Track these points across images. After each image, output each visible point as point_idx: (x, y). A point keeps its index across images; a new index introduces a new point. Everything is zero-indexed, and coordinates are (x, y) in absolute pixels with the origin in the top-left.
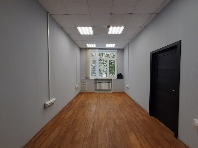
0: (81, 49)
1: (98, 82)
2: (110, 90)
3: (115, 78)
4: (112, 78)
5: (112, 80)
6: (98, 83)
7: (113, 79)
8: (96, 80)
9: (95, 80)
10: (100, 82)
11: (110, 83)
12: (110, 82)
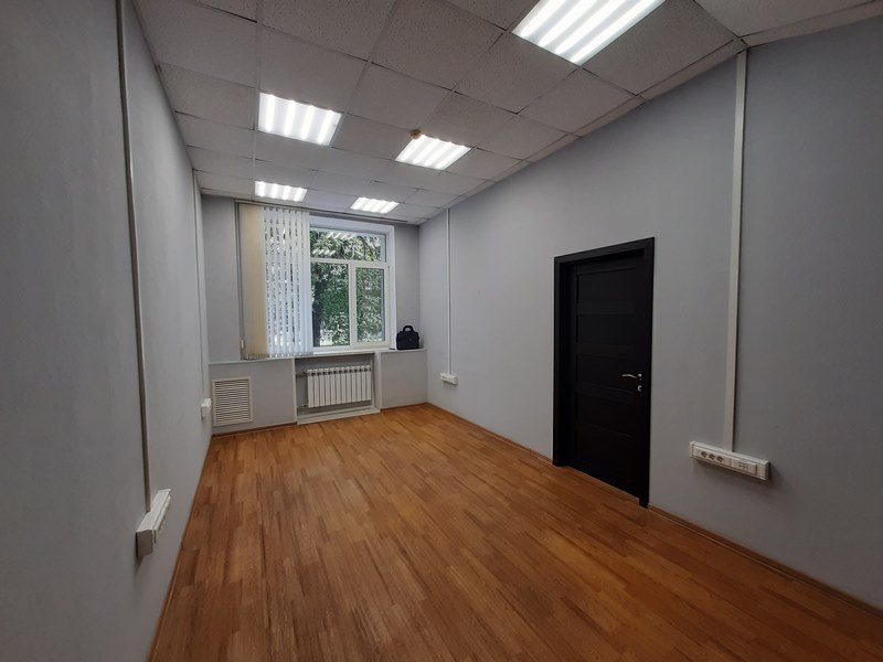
0: (208, 200)
1: (310, 371)
2: (367, 403)
3: (387, 350)
4: (377, 351)
5: (378, 357)
6: (310, 378)
7: (382, 354)
8: (303, 362)
9: (300, 361)
10: (321, 370)
11: (369, 373)
12: (368, 367)
